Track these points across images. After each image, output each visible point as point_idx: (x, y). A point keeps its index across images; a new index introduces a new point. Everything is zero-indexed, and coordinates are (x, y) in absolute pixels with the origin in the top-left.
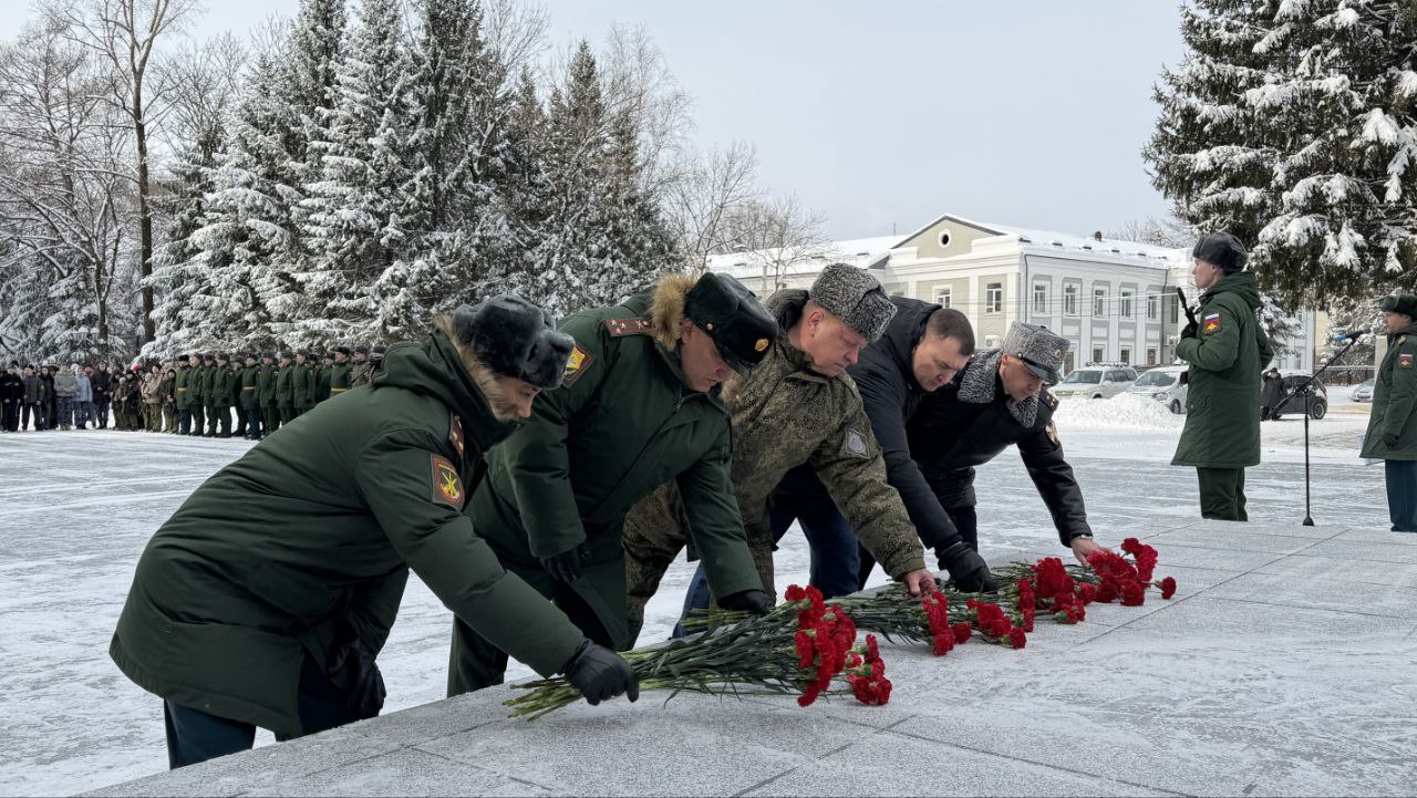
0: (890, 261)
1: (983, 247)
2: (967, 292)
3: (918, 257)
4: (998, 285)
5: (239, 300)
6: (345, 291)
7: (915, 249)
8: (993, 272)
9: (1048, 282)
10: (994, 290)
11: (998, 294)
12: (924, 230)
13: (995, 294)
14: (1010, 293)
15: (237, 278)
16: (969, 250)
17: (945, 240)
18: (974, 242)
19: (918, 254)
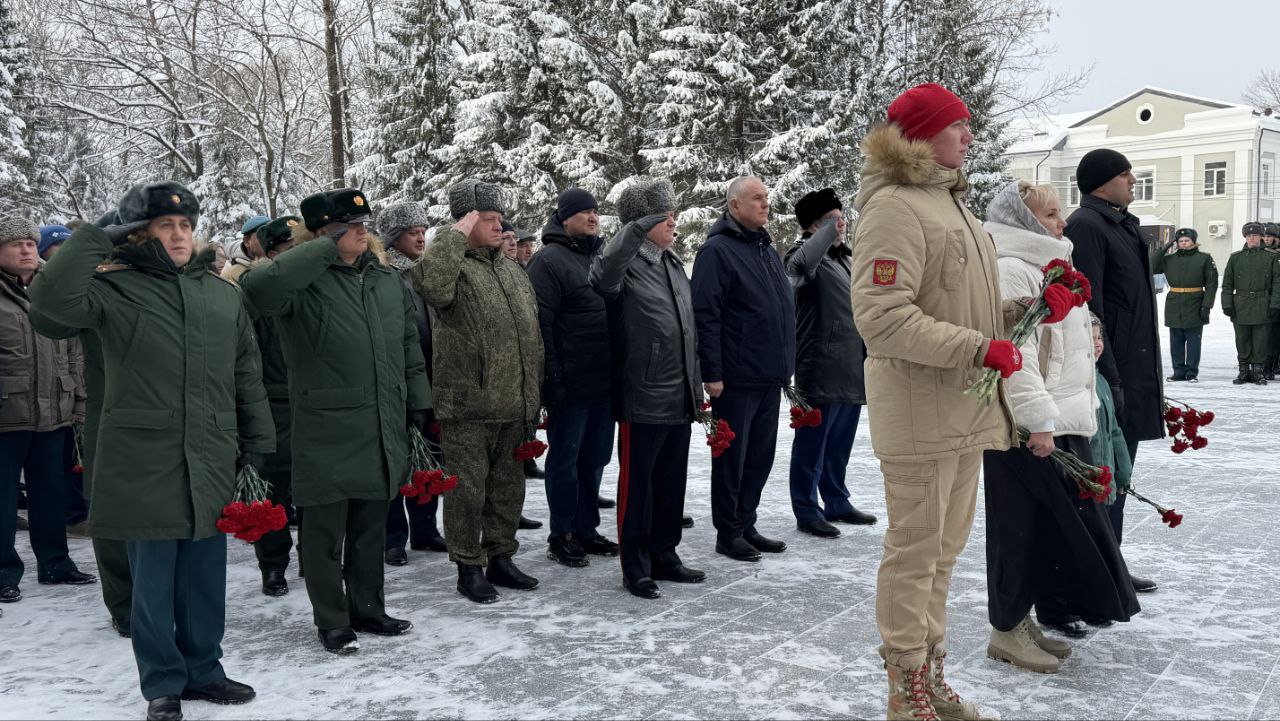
0: (1068, 142)
1: (1199, 122)
2: (1178, 172)
3: (1107, 137)
4: (1223, 165)
7: (1104, 127)
8: (1214, 151)
9: (1272, 161)
10: (1216, 170)
11: (1221, 175)
12: (1116, 106)
13: (1216, 176)
14: (1240, 172)
16: (1182, 125)
17: (1146, 115)
18: (1188, 117)
19: (1108, 133)
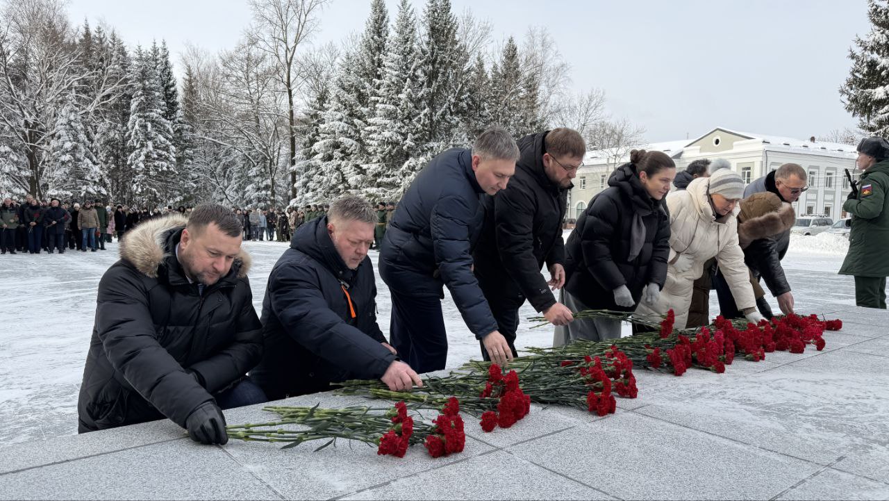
0: (682, 155)
1: (740, 146)
3: (700, 152)
4: (749, 168)
5: (336, 178)
6: (386, 173)
7: (699, 147)
8: (746, 162)
10: (746, 171)
11: (749, 174)
12: (705, 137)
13: (746, 173)
14: (756, 173)
15: (335, 167)
16: (731, 147)
17: (717, 142)
18: (735, 143)
19: (701, 150)
